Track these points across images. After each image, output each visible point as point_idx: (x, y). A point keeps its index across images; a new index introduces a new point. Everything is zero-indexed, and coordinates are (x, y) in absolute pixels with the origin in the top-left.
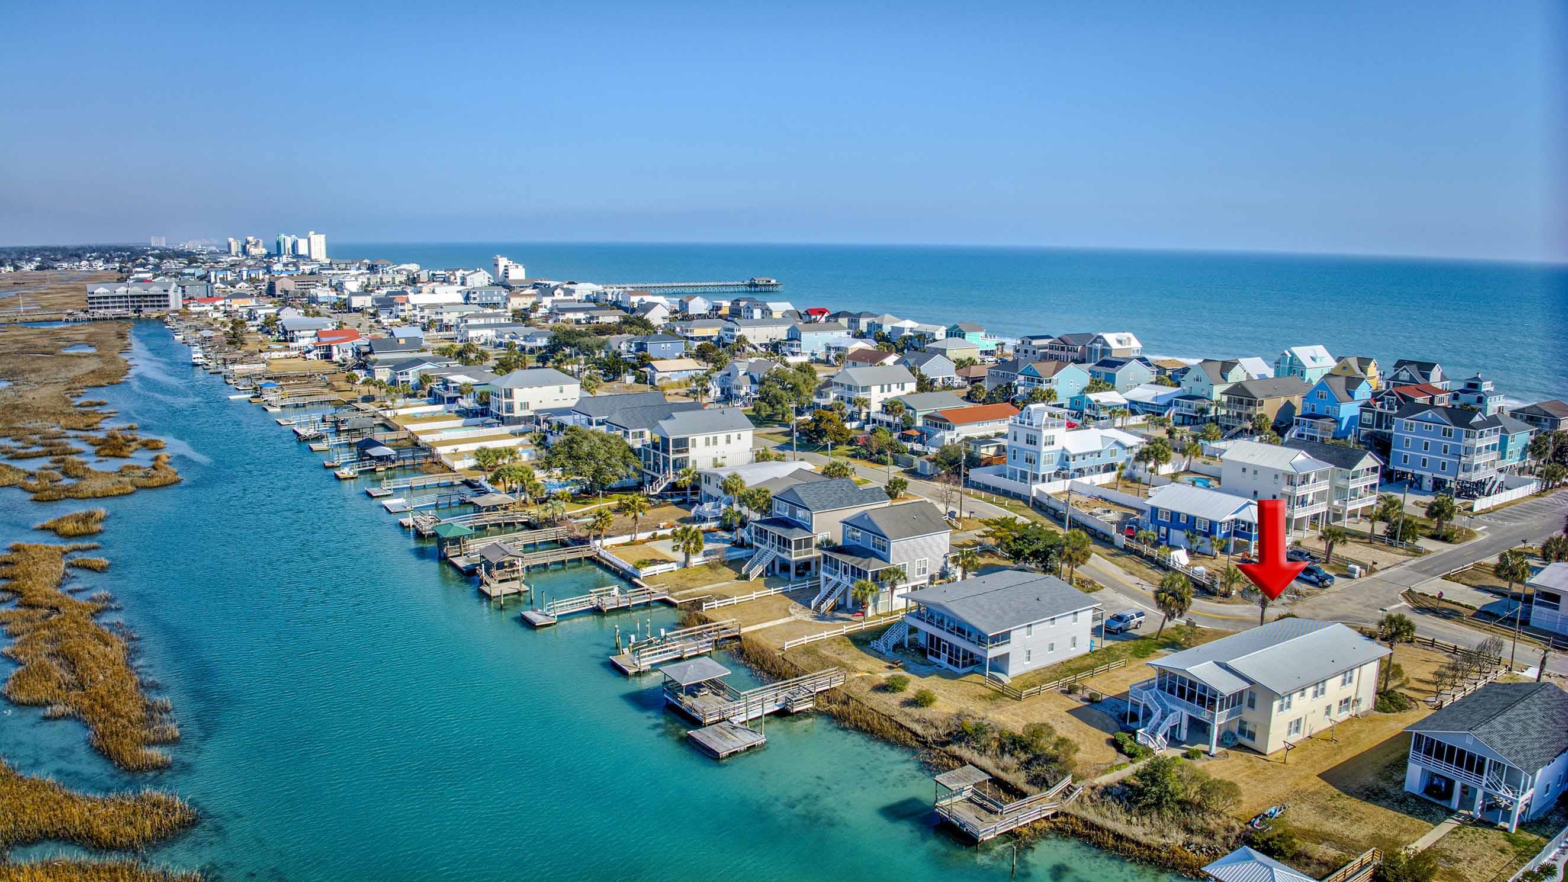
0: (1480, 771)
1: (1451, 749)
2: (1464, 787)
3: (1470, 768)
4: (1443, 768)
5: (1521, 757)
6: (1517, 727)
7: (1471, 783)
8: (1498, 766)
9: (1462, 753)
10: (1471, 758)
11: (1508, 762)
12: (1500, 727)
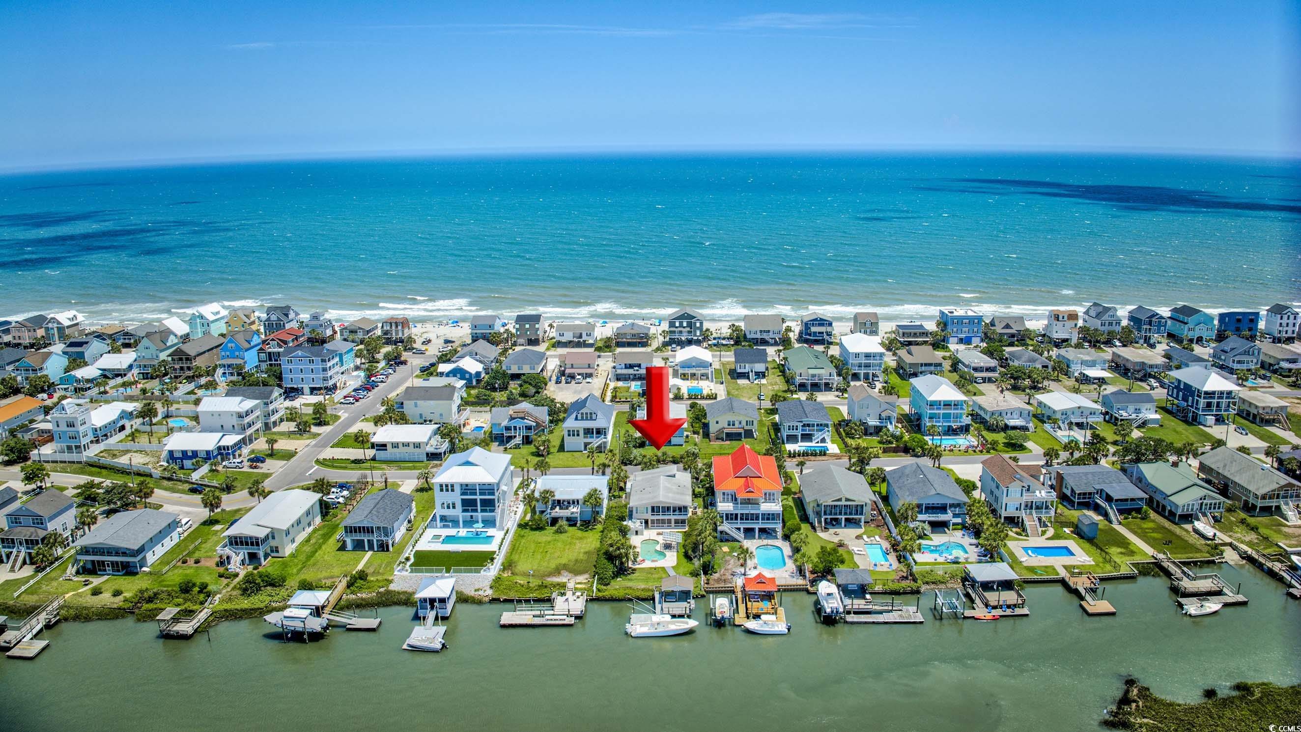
0: (373, 532)
1: (359, 528)
2: (369, 541)
3: (368, 532)
4: (358, 537)
5: (386, 522)
6: (382, 511)
7: (371, 538)
8: (379, 528)
9: (364, 527)
10: (368, 528)
11: (382, 525)
12: (375, 513)
